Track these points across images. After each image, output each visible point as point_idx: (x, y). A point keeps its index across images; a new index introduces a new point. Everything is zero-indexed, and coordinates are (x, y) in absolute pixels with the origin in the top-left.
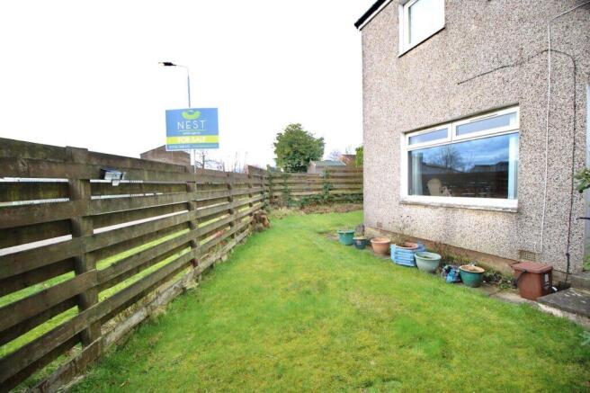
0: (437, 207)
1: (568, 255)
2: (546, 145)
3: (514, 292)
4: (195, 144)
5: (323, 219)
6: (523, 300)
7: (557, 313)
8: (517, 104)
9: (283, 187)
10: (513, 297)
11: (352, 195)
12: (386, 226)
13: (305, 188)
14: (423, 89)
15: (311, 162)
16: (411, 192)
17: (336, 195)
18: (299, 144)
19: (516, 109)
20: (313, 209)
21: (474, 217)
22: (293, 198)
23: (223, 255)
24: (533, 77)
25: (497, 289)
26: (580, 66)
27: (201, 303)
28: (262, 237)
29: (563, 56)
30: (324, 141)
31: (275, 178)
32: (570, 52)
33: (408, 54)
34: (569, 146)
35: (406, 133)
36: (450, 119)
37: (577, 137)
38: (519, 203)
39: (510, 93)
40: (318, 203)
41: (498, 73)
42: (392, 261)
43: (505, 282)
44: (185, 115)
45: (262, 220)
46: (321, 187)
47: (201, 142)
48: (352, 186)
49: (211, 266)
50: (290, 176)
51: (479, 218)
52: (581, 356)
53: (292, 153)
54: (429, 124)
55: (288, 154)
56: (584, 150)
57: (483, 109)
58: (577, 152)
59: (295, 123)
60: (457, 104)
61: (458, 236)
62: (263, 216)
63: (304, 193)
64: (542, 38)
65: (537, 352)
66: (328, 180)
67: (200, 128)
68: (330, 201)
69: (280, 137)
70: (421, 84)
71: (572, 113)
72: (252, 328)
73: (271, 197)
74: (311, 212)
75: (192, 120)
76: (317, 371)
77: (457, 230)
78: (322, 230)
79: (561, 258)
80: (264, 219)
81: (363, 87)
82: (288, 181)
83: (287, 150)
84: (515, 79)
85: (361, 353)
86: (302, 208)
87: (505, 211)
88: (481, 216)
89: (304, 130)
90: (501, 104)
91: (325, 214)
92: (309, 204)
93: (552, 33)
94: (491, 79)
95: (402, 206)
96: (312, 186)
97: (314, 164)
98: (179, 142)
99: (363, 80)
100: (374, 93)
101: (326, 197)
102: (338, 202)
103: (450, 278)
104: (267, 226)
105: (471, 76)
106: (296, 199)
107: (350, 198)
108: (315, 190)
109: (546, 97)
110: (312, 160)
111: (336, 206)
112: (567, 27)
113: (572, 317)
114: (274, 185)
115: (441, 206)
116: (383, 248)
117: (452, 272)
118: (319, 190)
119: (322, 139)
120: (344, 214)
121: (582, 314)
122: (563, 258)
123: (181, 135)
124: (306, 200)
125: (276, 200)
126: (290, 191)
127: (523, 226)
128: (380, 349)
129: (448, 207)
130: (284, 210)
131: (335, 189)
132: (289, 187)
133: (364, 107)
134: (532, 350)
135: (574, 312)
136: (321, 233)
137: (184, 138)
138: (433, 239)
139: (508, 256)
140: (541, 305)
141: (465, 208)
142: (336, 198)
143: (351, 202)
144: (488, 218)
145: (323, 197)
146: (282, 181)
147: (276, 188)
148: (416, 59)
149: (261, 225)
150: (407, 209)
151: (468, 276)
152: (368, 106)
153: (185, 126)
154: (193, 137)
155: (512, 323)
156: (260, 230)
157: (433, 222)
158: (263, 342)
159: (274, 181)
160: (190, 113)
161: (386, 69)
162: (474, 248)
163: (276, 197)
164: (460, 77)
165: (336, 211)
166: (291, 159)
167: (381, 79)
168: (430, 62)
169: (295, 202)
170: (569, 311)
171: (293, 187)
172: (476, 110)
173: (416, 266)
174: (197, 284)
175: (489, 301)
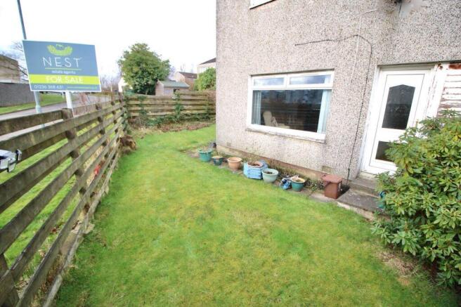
0: (273, 135)
1: (349, 170)
2: (346, 102)
3: (320, 193)
4: (69, 85)
5: (179, 137)
6: (326, 198)
7: (347, 207)
8: (333, 70)
9: (140, 108)
10: (320, 196)
11: (199, 114)
12: (234, 145)
13: (160, 108)
14: (268, 43)
15: (159, 81)
16: (254, 121)
17: (187, 115)
18: (147, 64)
19: (332, 73)
20: (168, 127)
21: (297, 144)
22: (149, 118)
23: (105, 188)
24: (346, 52)
25: (310, 191)
26: (374, 52)
27: (109, 247)
28: (132, 159)
29: (366, 42)
30: (170, 63)
31: (131, 99)
32: (370, 40)
33: (258, 8)
34: (360, 104)
35: (252, 76)
36: (287, 71)
37: (365, 100)
38: (326, 137)
39: (330, 61)
40: (172, 122)
41: (324, 44)
42: (245, 176)
43: (314, 186)
44: (51, 49)
45: (129, 144)
46: (174, 108)
47: (77, 82)
48: (198, 107)
49: (100, 203)
50: (145, 98)
51: (301, 144)
52: (367, 236)
53: (140, 72)
54: (271, 72)
55: (137, 73)
56: (367, 108)
57: (311, 69)
58: (363, 109)
59: (141, 43)
60: (293, 61)
61: (286, 156)
62: (130, 140)
63: (159, 114)
64: (355, 25)
65: (348, 238)
66: (179, 102)
67: (74, 66)
68: (181, 120)
69: (127, 55)
70: (267, 38)
71: (364, 83)
72: (176, 267)
73: (129, 118)
74: (167, 129)
75: (63, 57)
76: (245, 294)
77: (286, 151)
78: (182, 148)
79: (345, 171)
80: (131, 142)
81: (217, 28)
82: (145, 102)
83: (136, 69)
84: (334, 51)
85: (265, 269)
86: (159, 126)
87: (317, 142)
88: (302, 143)
89: (150, 51)
90: (323, 68)
91: (179, 132)
92: (165, 123)
93: (362, 24)
94: (318, 47)
95: (247, 132)
96: (166, 107)
97: (161, 84)
98: (48, 82)
99: (217, 21)
100: (227, 35)
101: (178, 117)
102: (188, 120)
103: (285, 187)
104: (135, 149)
105: (305, 41)
106: (153, 119)
107: (198, 117)
108: (168, 111)
109: (351, 69)
110: (160, 80)
111: (187, 124)
112: (372, 22)
113: (355, 209)
114: (131, 106)
115: (276, 135)
116: (237, 165)
117: (287, 183)
118: (171, 110)
119: (168, 61)
120: (195, 131)
121: (360, 208)
122: (346, 171)
123: (49, 73)
124: (162, 119)
125: (134, 120)
126: (147, 111)
127: (326, 151)
128: (274, 261)
129: (281, 136)
130: (143, 130)
131: (185, 110)
132: (146, 108)
133: (217, 46)
134: (345, 236)
135: (356, 207)
136: (181, 151)
137: (54, 76)
138: (269, 157)
139: (316, 169)
140: (339, 203)
141: (292, 137)
142: (187, 117)
143: (198, 120)
144: (306, 145)
145: (176, 117)
146: (139, 102)
147: (133, 109)
148: (264, 14)
149: (129, 148)
150: (251, 134)
151: (296, 185)
152: (221, 46)
153: (54, 63)
154: (66, 77)
155: (328, 218)
156: (128, 153)
157: (269, 145)
158: (192, 279)
159: (131, 102)
160: (58, 48)
161: (238, 17)
162: (295, 164)
163: (134, 117)
164: (298, 40)
165: (188, 129)
166: (140, 78)
167: (233, 24)
168: (275, 21)
169: (152, 121)
170: (354, 206)
171: (150, 108)
172: (306, 69)
173: (262, 179)
174: (93, 225)
175: (311, 202)
